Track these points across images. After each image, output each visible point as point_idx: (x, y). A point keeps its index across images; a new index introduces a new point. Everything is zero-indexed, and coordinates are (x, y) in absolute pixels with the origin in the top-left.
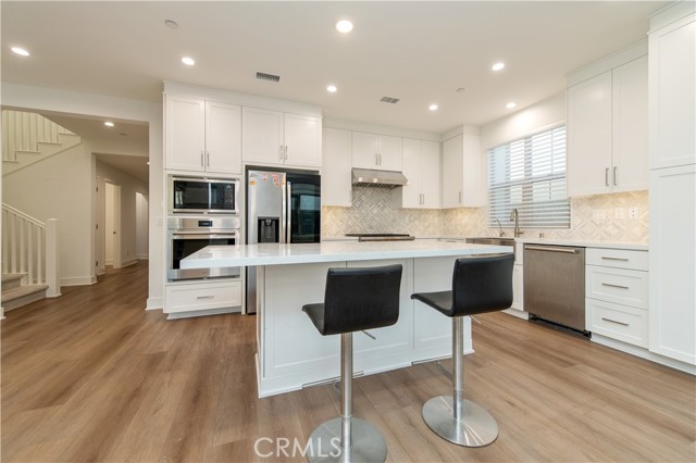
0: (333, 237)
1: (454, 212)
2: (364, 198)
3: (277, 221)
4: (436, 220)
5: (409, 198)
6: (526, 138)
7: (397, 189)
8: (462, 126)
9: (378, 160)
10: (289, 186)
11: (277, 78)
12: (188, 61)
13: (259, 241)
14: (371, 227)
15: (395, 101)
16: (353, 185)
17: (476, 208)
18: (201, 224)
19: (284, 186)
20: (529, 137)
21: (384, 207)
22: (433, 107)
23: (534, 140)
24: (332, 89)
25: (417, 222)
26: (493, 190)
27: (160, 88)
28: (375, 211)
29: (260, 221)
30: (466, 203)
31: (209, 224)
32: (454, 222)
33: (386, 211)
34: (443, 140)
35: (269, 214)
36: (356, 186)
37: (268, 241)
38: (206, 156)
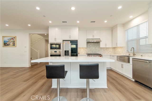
0: (83, 54)
1: (117, 48)
2: (91, 45)
3: (68, 51)
4: (112, 50)
5: (102, 45)
6: (137, 26)
7: (99, 43)
8: (117, 25)
9: (93, 36)
10: (71, 44)
11: (66, 22)
12: (50, 22)
13: (65, 55)
14: (93, 52)
15: (94, 22)
16: (87, 42)
17: (123, 47)
18: (55, 52)
19: (70, 44)
20: (139, 25)
21: (96, 47)
22: (106, 22)
23: (140, 26)
24: (78, 22)
25: (105, 51)
26: (128, 42)
27: (48, 27)
28: (94, 48)
29: (65, 51)
30: (118, 46)
31: (56, 52)
32: (117, 51)
33: (97, 48)
34: (112, 29)
36: (88, 43)
37: (67, 55)
38: (55, 39)
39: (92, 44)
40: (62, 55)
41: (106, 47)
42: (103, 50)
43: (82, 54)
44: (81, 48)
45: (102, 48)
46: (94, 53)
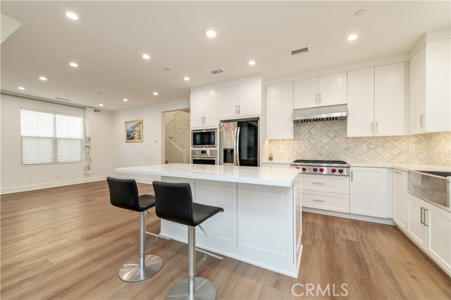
2: (313, 131)
3: (232, 151)
7: (344, 121)
8: (425, 35)
9: (318, 99)
10: (239, 129)
11: (221, 71)
12: (187, 79)
13: (225, 161)
14: (321, 155)
15: (306, 50)
16: (298, 122)
18: (202, 152)
19: (236, 130)
21: (335, 137)
22: (352, 37)
24: (252, 63)
27: (190, 92)
28: (325, 141)
29: (225, 151)
31: (205, 152)
33: (337, 140)
35: (229, 147)
36: (301, 122)
37: (229, 162)
38: (204, 119)
39: (319, 125)
40: (217, 161)
41: (376, 135)
42: (365, 147)
43: (282, 161)
44: (280, 141)
45: (361, 138)
46: (327, 159)
